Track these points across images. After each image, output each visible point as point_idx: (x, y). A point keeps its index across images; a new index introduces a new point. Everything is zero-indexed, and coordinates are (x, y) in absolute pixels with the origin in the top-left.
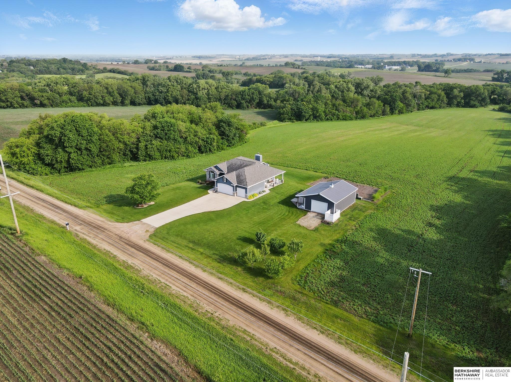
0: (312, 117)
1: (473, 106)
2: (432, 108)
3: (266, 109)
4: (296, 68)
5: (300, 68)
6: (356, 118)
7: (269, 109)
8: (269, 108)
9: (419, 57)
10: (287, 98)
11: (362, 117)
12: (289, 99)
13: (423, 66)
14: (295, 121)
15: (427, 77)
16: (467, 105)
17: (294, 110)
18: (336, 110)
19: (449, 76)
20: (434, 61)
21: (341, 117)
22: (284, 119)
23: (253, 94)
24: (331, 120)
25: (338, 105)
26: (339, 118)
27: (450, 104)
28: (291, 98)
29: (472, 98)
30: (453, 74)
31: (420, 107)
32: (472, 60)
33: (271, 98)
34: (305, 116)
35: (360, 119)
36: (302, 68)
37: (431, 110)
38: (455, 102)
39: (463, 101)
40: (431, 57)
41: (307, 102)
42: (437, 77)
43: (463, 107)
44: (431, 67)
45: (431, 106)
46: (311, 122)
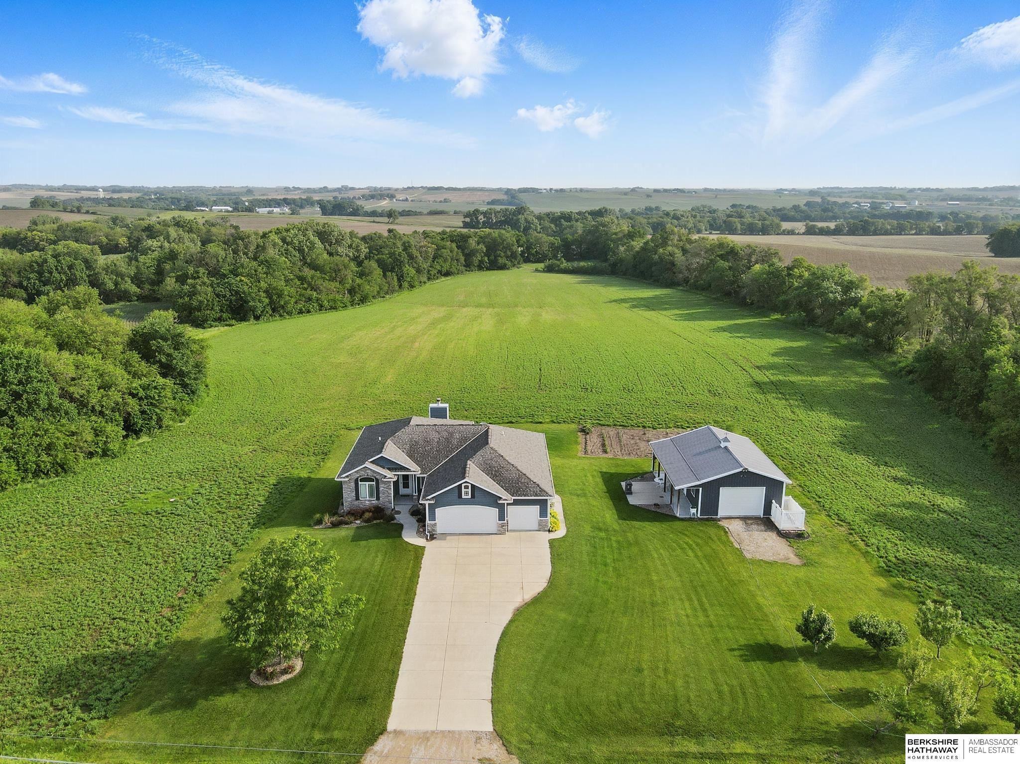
0: (268, 309)
1: (503, 267)
2: (447, 274)
3: (113, 302)
4: (72, 212)
5: (83, 210)
6: (352, 304)
7: (123, 303)
8: (120, 299)
9: (300, 192)
10: (191, 270)
11: (361, 300)
12: (198, 272)
13: (330, 207)
14: (233, 322)
15: (362, 224)
16: (494, 266)
17: (224, 296)
18: (313, 289)
19: (397, 221)
20: (331, 199)
21: (326, 303)
22: (206, 321)
23: (70, 267)
24: (309, 312)
25: (312, 278)
26: (322, 306)
27: (468, 266)
28: (202, 270)
29: (498, 252)
30: (401, 219)
31: (431, 274)
32: (392, 197)
33: (122, 276)
34: (253, 310)
35: (359, 304)
36: (87, 212)
37: (448, 278)
38: (476, 263)
39: (486, 259)
40: (320, 192)
41: (249, 275)
42: (377, 224)
43: (488, 269)
44: (344, 207)
45: (444, 270)
46: (268, 321)
